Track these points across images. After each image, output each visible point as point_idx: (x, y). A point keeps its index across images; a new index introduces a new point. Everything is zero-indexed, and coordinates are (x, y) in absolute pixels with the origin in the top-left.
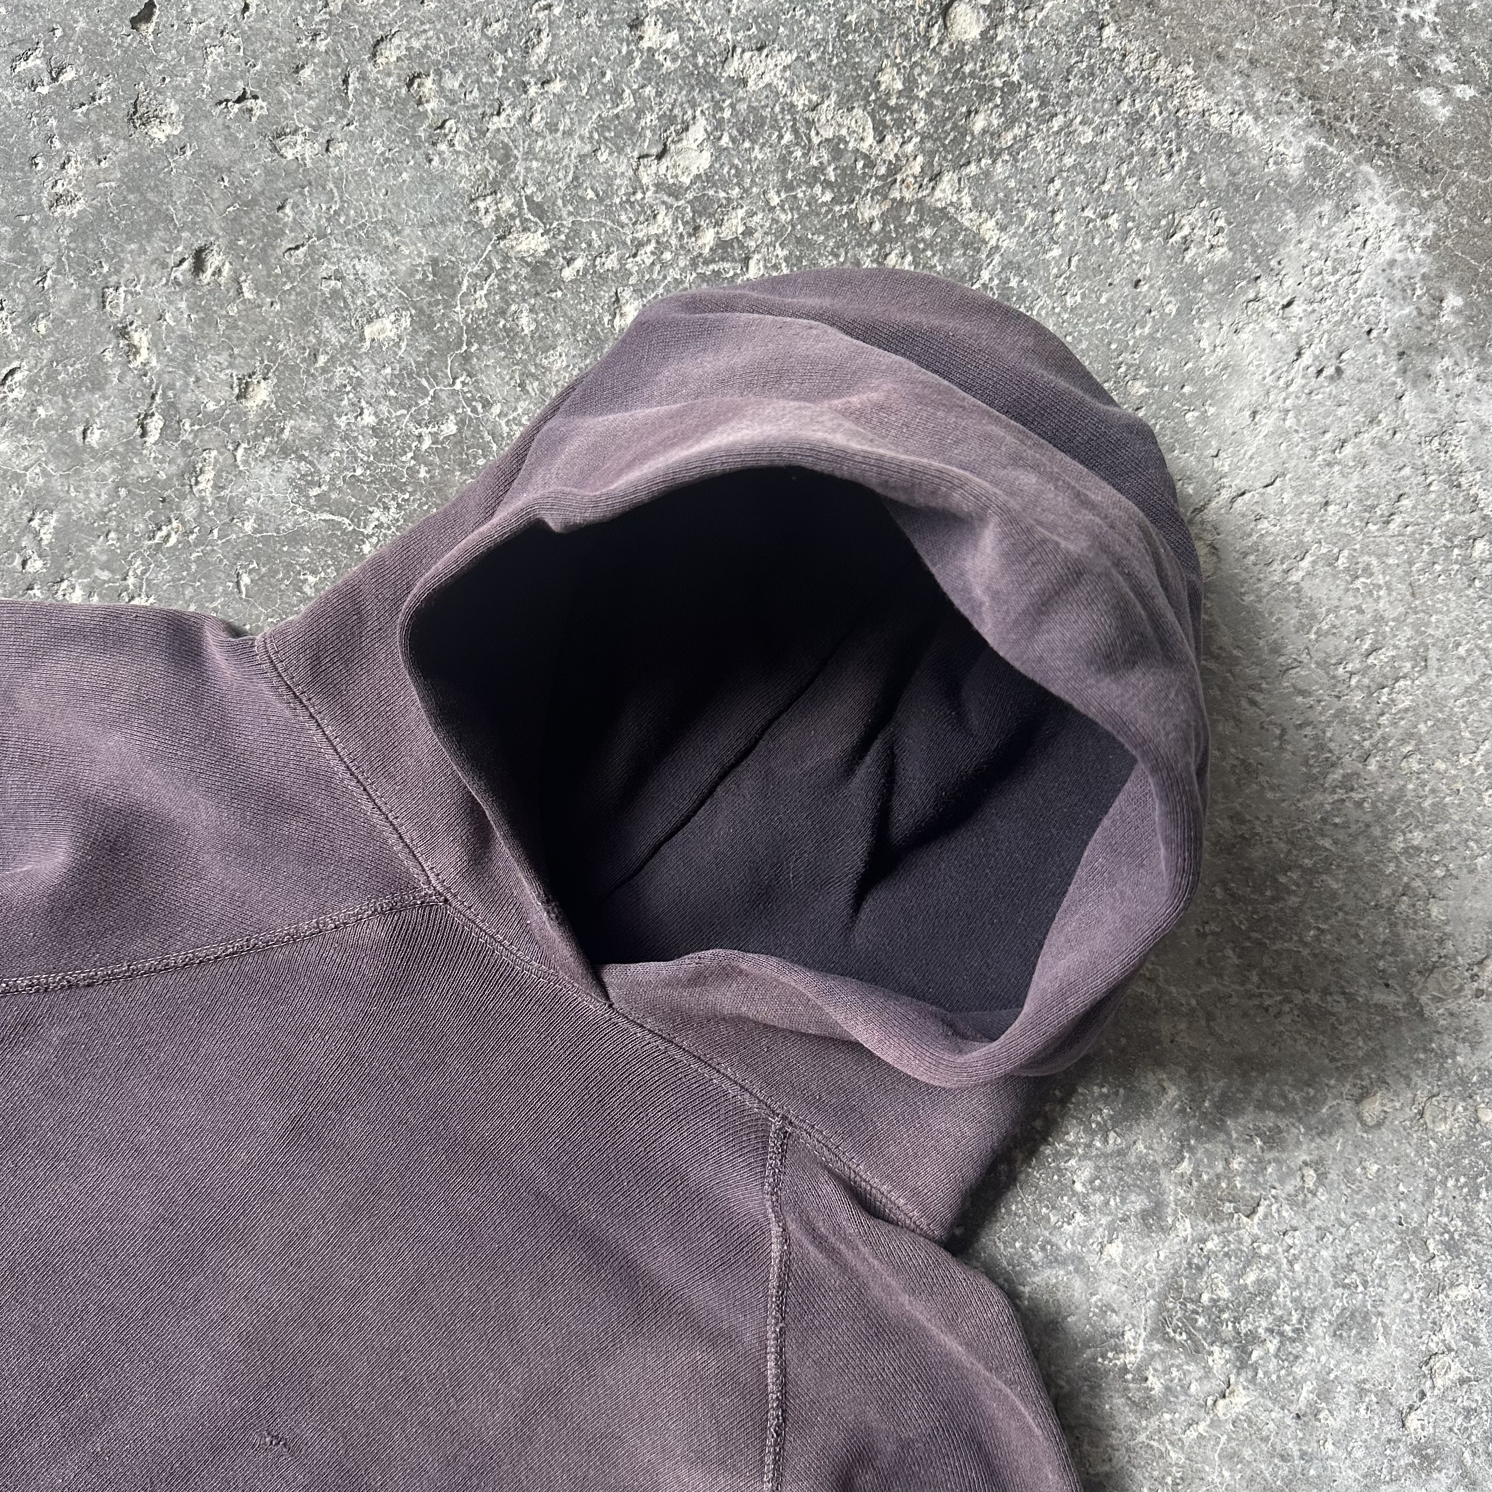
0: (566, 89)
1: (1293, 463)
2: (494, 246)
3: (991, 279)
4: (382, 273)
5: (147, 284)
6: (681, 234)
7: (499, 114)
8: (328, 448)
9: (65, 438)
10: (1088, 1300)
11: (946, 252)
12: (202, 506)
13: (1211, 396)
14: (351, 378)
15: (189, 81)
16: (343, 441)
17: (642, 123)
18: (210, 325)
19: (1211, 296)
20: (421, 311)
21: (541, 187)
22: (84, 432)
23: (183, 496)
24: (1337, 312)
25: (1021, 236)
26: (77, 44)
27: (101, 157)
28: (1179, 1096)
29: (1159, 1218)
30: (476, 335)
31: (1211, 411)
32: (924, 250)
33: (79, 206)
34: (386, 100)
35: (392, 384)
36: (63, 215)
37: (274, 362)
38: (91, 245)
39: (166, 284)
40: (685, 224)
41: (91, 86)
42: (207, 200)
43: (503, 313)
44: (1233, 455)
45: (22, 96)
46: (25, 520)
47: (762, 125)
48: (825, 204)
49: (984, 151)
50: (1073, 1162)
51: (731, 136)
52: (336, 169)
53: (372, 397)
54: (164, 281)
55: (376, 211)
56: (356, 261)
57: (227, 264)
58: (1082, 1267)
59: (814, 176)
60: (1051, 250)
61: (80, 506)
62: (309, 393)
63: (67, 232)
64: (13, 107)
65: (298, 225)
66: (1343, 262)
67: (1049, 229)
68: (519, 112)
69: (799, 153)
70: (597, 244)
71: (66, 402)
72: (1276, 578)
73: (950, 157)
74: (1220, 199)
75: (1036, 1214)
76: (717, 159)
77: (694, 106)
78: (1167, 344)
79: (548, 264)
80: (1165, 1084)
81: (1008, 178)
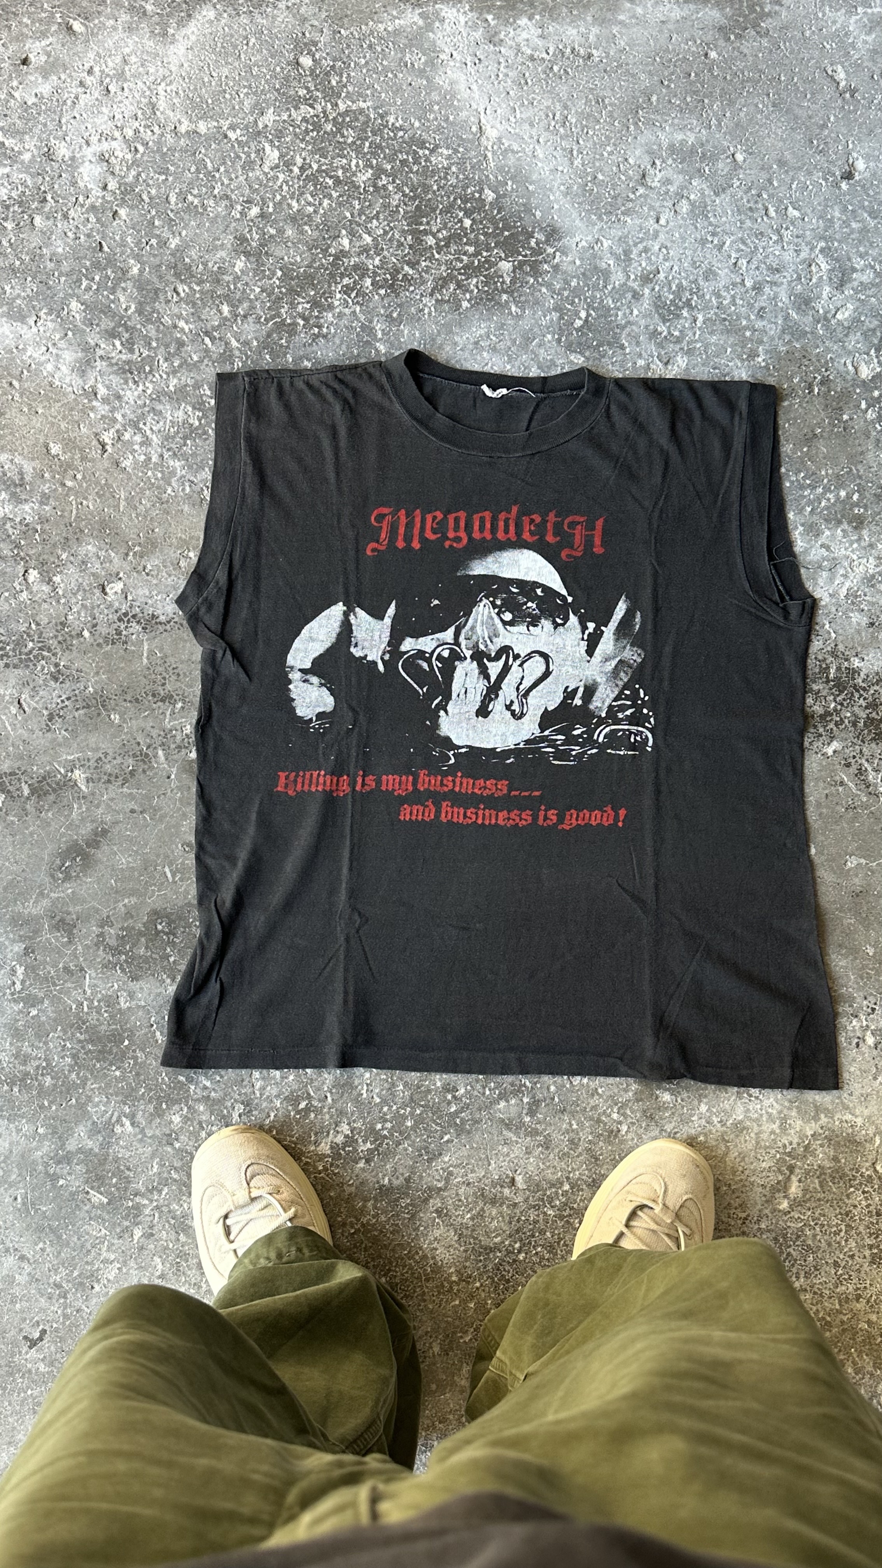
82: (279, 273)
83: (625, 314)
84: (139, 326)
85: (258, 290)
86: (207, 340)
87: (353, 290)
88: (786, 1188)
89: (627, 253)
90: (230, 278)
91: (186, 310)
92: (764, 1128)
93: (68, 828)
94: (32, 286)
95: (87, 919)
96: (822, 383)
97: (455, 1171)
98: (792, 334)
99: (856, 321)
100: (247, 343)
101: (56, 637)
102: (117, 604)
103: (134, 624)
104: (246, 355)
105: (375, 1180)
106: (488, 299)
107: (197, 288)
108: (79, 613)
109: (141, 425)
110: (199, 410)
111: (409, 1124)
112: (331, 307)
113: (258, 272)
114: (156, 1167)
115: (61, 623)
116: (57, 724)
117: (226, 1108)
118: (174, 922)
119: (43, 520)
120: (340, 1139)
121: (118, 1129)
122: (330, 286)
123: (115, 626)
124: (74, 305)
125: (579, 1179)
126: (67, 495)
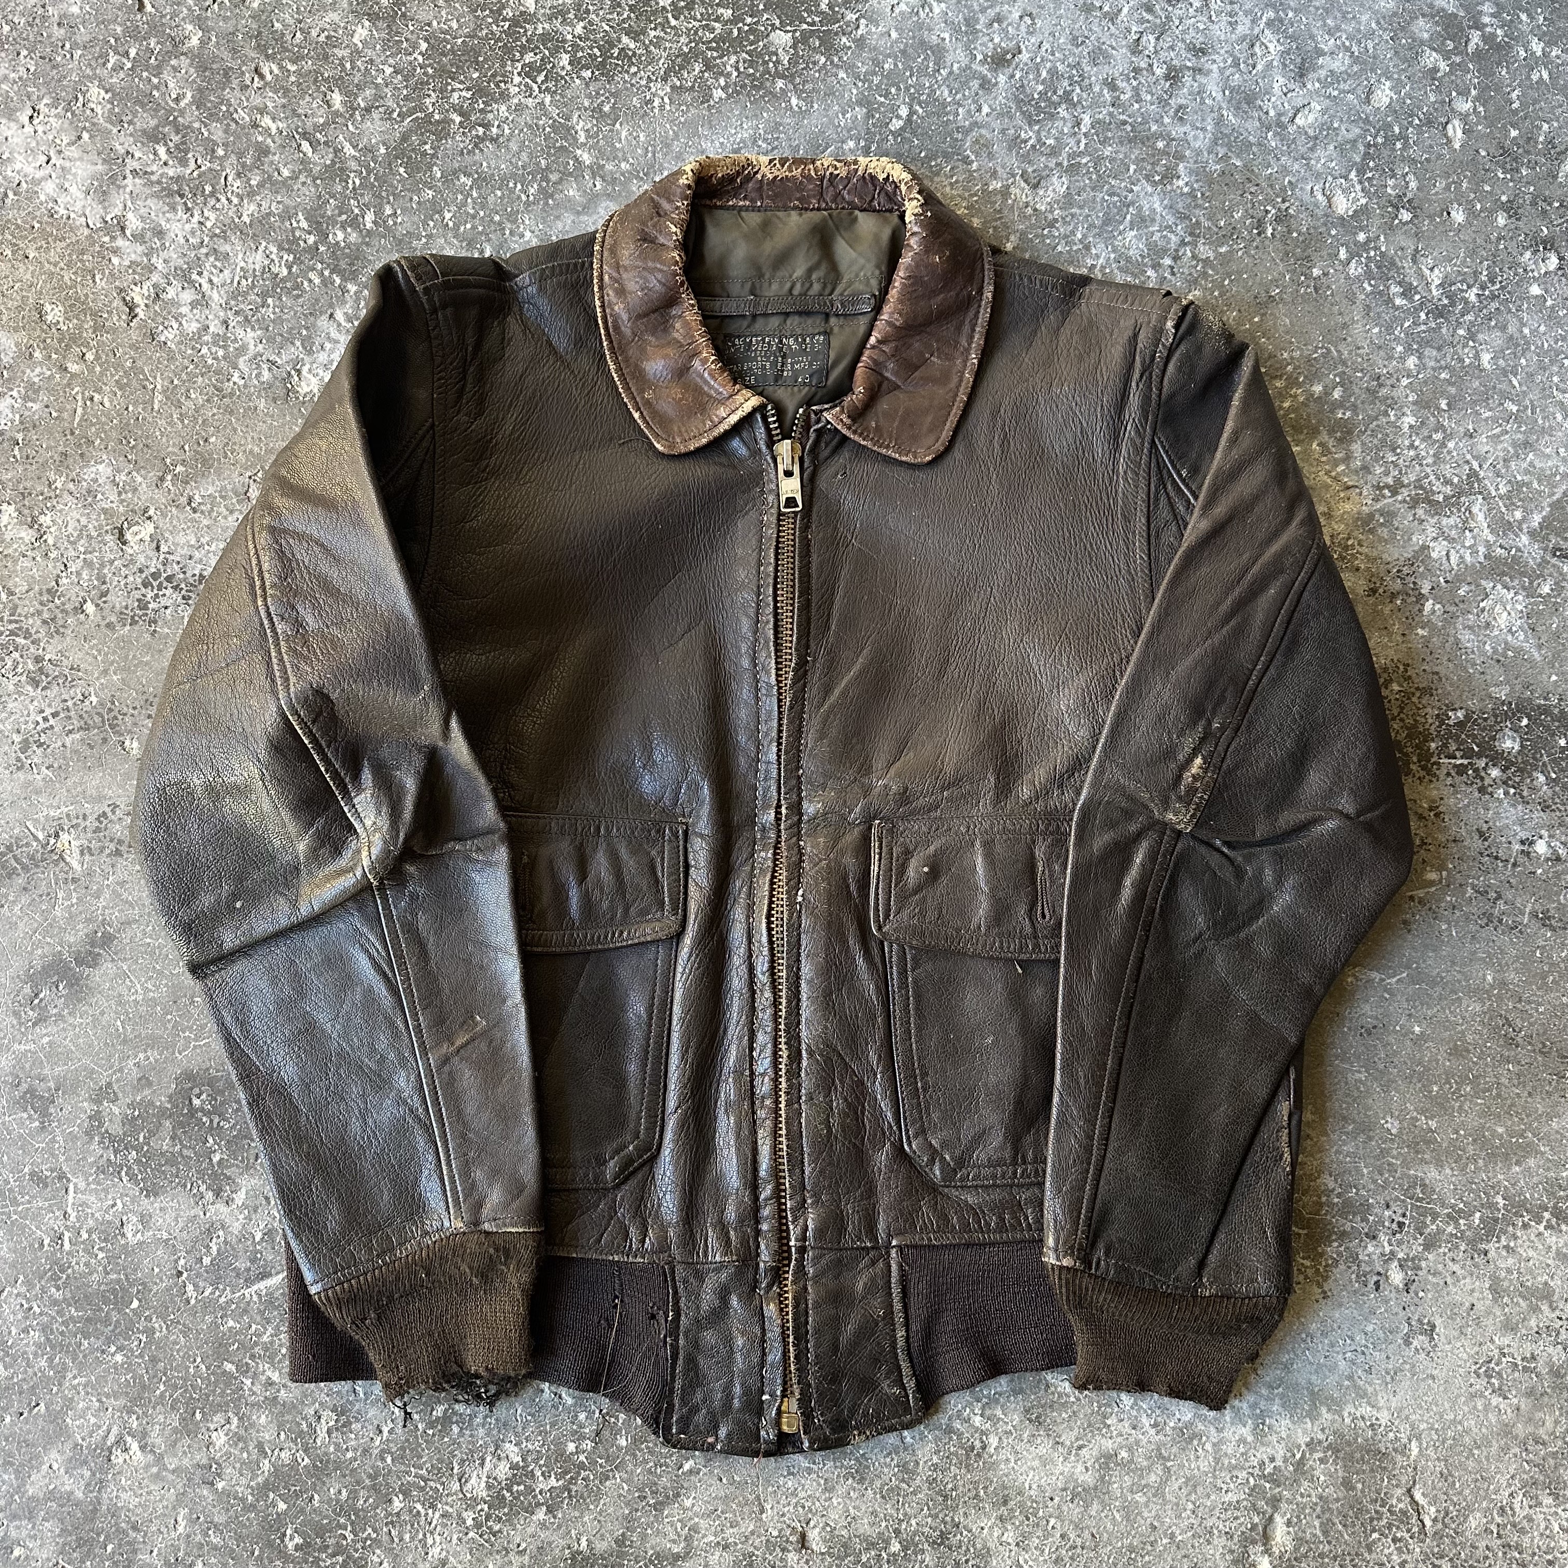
82: (424, 46)
83: (969, 111)
84: (196, 125)
85: (389, 70)
86: (306, 146)
87: (539, 72)
88: (1266, 1538)
89: (970, 22)
90: (345, 53)
91: (272, 100)
92: (1227, 1434)
93: (46, 934)
94: (28, 63)
95: (74, 1088)
96: (1278, 220)
97: (703, 1524)
98: (1229, 146)
99: (1326, 130)
100: (369, 150)
101: (39, 613)
102: (141, 559)
103: (169, 592)
104: (367, 167)
105: (562, 1543)
106: (754, 87)
107: (292, 68)
108: (78, 574)
109: (194, 276)
110: (289, 251)
111: (623, 1443)
112: (504, 96)
113: (391, 44)
114: (182, 1524)
115: (49, 591)
116: (37, 756)
117: (305, 1418)
118: (222, 1093)
119: (27, 425)
120: (503, 1471)
121: (118, 1458)
122: (503, 66)
123: (137, 595)
124: (95, 93)
125: (915, 1533)
126: (69, 385)
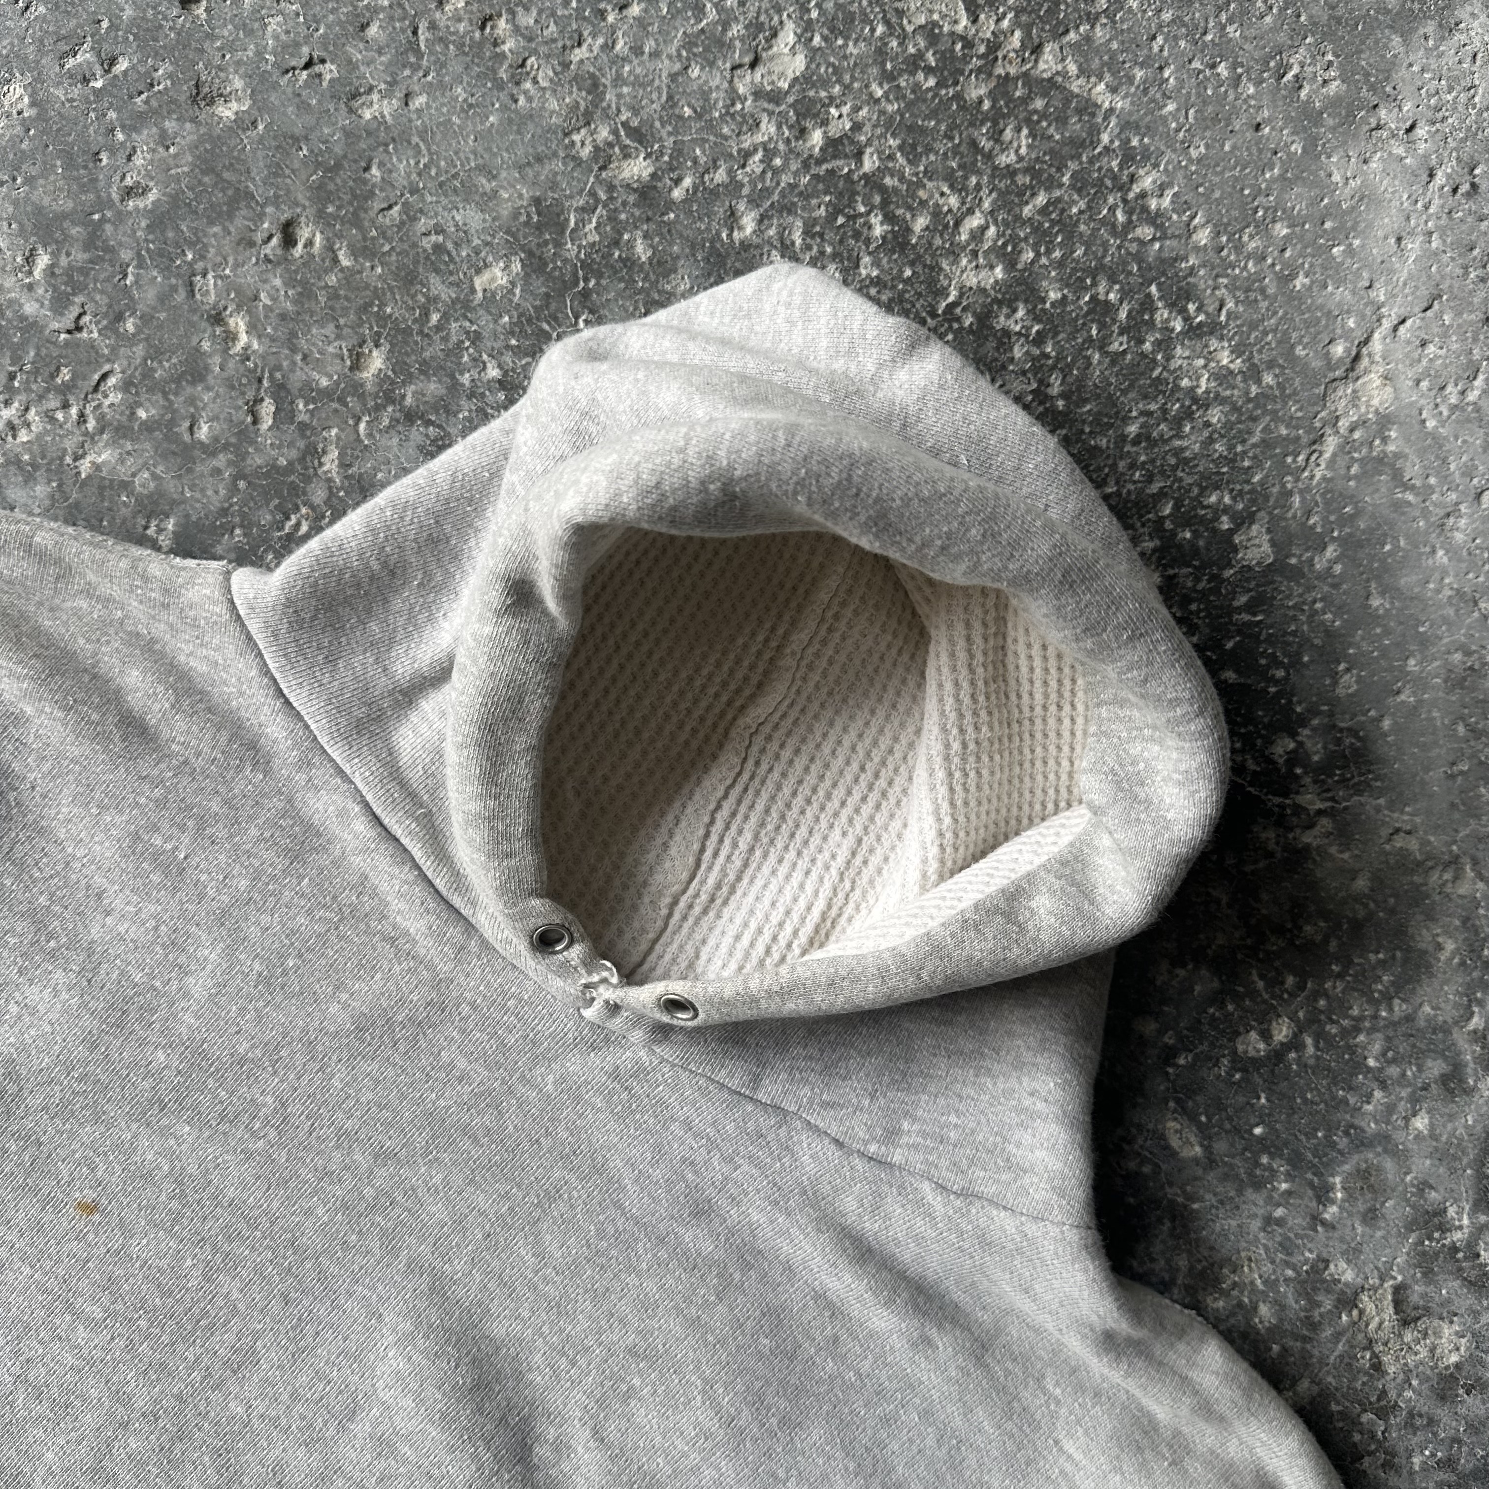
0: (646, 11)
1: (1448, 282)
2: (597, 177)
3: (1112, 142)
4: (484, 221)
5: (237, 265)
6: (788, 139)
7: (579, 45)
8: (455, 408)
9: (172, 437)
10: (1403, 1180)
11: (1061, 121)
12: (330, 488)
13: (1354, 228)
14: (468, 333)
15: (251, 54)
16: (469, 398)
17: (730, 34)
18: (309, 298)
19: (1333, 129)
20: (530, 254)
21: (636, 111)
22: (191, 429)
23: (307, 479)
24: (1460, 129)
25: (1134, 95)
26: (126, 32)
27: (169, 143)
28: (1458, 949)
29: (1460, 1081)
30: (592, 270)
31: (1357, 242)
32: (1039, 122)
33: (152, 196)
34: (460, 46)
35: (512, 333)
36: (137, 209)
37: (384, 327)
38: (170, 234)
39: (257, 263)
40: (791, 127)
41: (148, 73)
42: (287, 172)
43: (616, 243)
44: (1387, 283)
45: (76, 91)
46: (140, 530)
47: (853, 20)
48: (929, 89)
49: (1080, 17)
50: (1361, 1038)
51: (822, 36)
52: (419, 122)
53: (493, 349)
54: (254, 260)
55: (468, 159)
56: (455, 212)
57: (318, 235)
58: (1390, 1147)
59: (914, 63)
60: (1165, 105)
61: (198, 505)
62: (427, 354)
63: (143, 224)
64: (67, 105)
65: (387, 182)
66: (1457, 79)
67: (1160, 85)
68: (600, 41)
69: (894, 44)
70: (703, 160)
71: (168, 400)
72: (1453, 400)
73: (1048, 27)
74: (1324, 34)
75: (1334, 1098)
76: (810, 60)
77: (779, 10)
78: (1299, 183)
79: (655, 187)
80: (1440, 940)
81: (1110, 40)
